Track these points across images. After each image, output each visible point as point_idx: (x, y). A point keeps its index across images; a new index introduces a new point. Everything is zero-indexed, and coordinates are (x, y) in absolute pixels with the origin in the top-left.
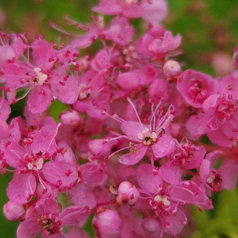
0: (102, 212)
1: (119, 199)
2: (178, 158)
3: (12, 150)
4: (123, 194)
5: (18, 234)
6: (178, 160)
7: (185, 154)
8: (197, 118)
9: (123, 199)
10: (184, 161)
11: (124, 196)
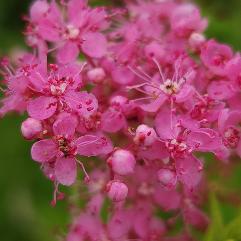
0: (117, 150)
1: (136, 139)
2: (197, 108)
3: (38, 73)
4: (140, 133)
5: (32, 149)
6: (196, 110)
7: (204, 103)
8: (218, 85)
9: (140, 137)
10: (203, 110)
11: (141, 134)
